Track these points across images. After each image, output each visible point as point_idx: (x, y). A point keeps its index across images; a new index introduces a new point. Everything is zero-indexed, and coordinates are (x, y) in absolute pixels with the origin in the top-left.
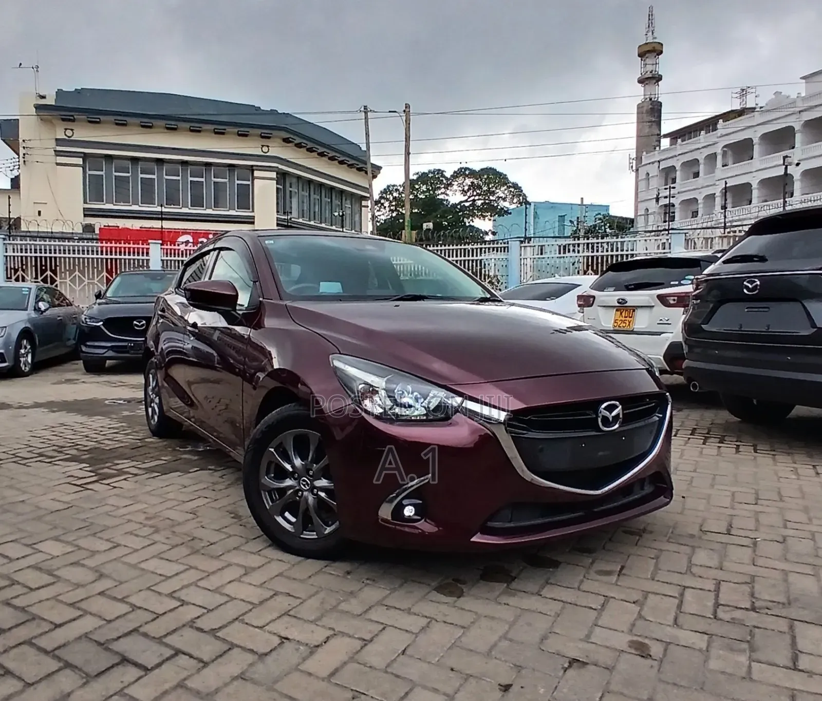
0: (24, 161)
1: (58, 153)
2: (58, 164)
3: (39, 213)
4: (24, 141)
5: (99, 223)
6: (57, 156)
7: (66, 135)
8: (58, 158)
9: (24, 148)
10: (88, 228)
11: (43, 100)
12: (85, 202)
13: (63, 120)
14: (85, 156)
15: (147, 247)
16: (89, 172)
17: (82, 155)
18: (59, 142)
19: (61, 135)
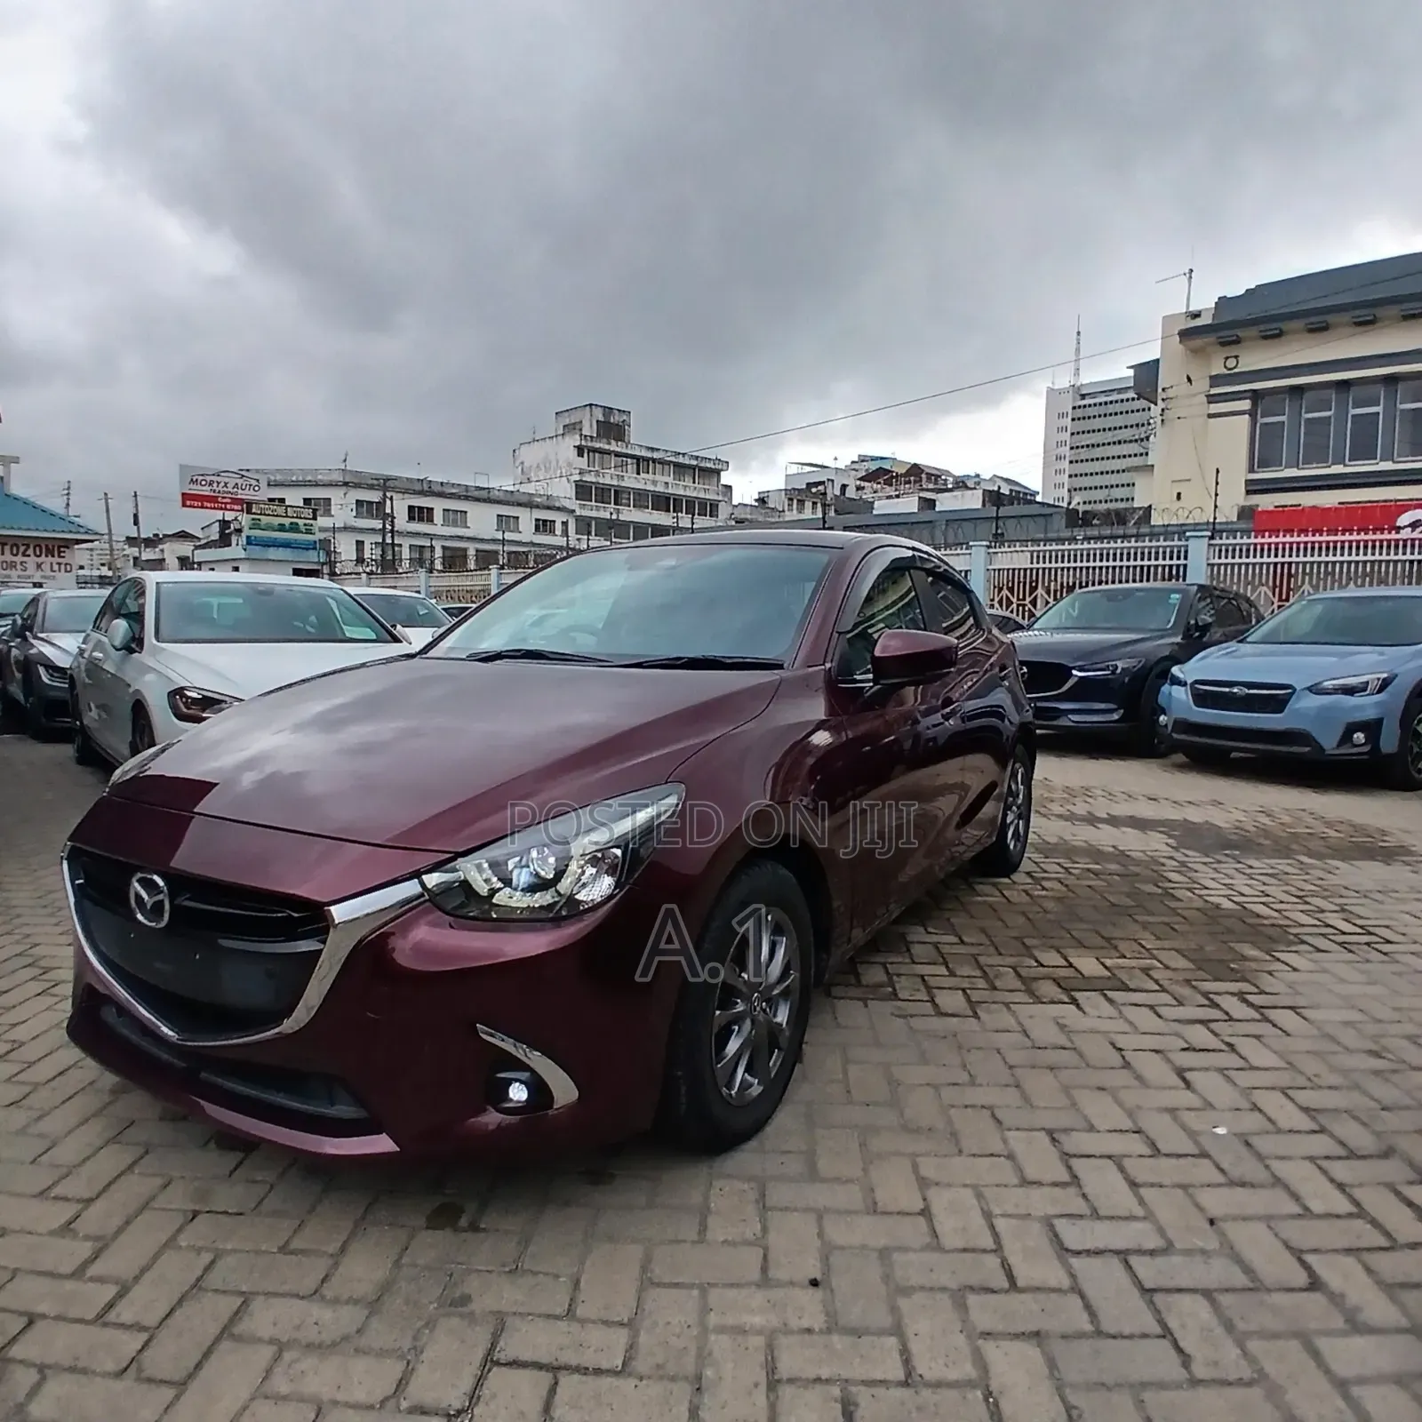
0: (1163, 420)
1: (1211, 399)
2: (1210, 416)
3: (1179, 495)
4: (1163, 390)
5: (1267, 502)
6: (1209, 402)
7: (1225, 367)
8: (1212, 405)
9: (1163, 400)
10: (1246, 513)
11: (1198, 319)
12: (1251, 470)
13: (1223, 344)
14: (1256, 396)
15: (1185, 543)
16: (1261, 420)
17: (1249, 394)
18: (1215, 380)
19: (1218, 369)
